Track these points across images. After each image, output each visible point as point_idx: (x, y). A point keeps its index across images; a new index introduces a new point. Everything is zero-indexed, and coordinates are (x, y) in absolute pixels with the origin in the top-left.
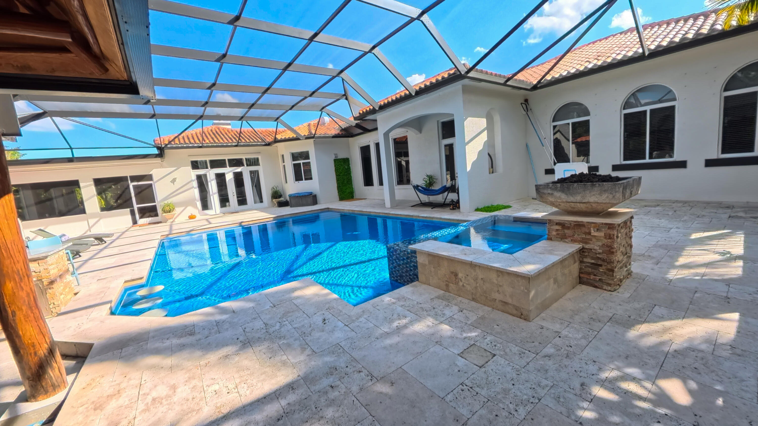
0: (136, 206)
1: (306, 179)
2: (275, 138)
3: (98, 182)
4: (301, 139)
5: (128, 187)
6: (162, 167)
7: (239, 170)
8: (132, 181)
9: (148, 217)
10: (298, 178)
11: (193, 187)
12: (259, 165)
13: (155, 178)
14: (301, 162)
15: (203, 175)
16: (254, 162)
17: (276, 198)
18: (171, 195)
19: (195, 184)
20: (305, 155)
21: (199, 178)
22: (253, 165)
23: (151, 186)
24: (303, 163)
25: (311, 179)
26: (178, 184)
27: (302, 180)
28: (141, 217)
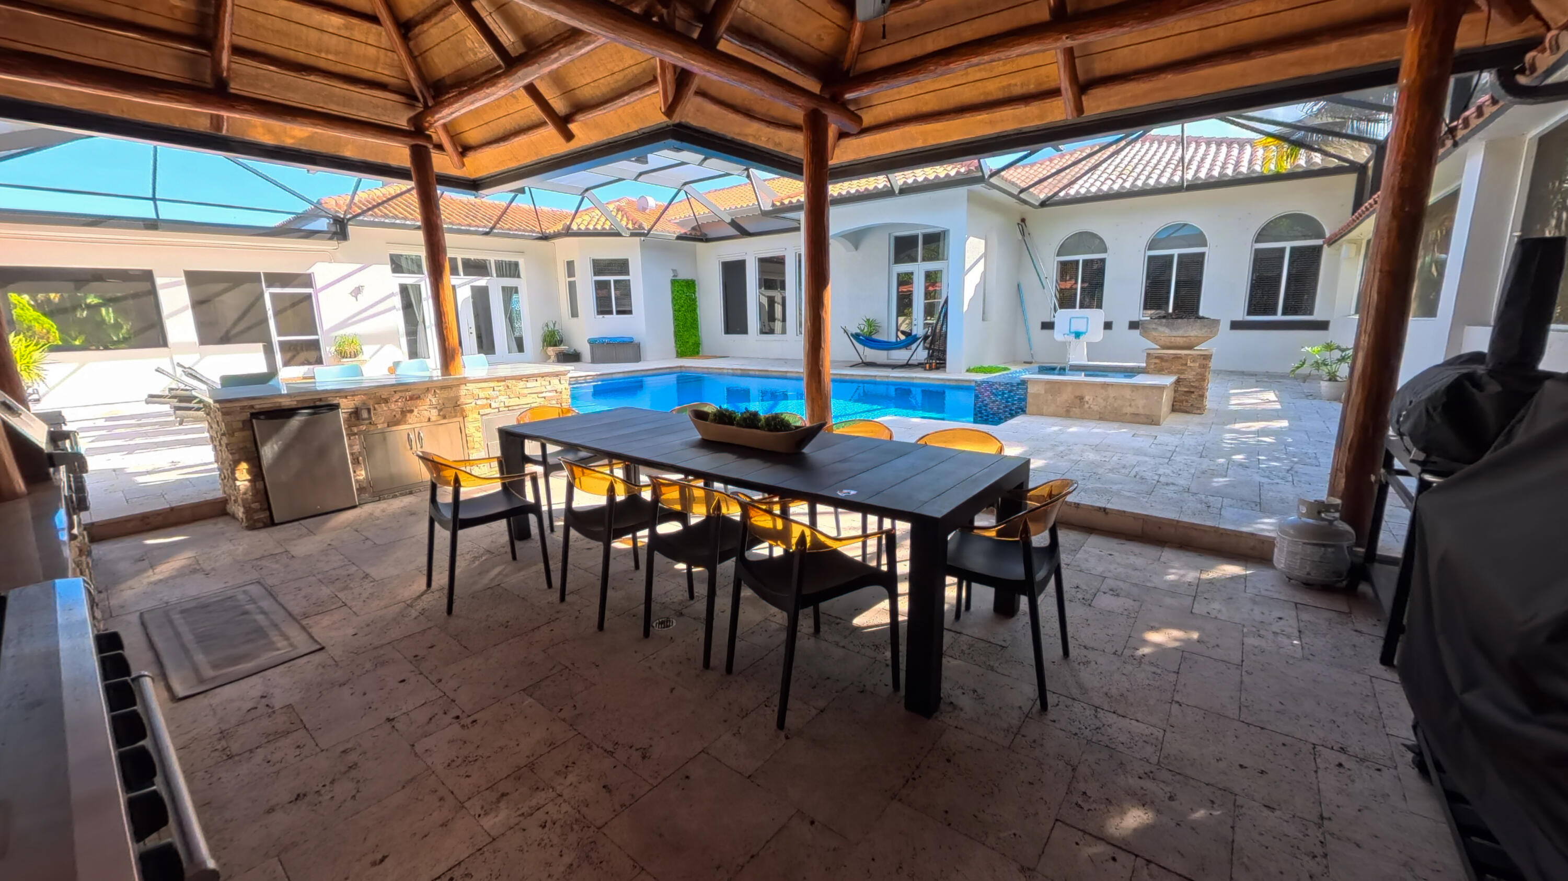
0: (276, 338)
1: (619, 312)
2: (569, 227)
3: (194, 279)
4: (623, 234)
5: (261, 295)
6: (332, 260)
7: (482, 282)
8: (269, 285)
9: (303, 364)
10: (603, 308)
11: (394, 308)
12: (519, 276)
13: (319, 282)
14: (612, 278)
15: (412, 285)
16: (510, 269)
17: (555, 345)
18: (350, 321)
19: (397, 301)
20: (621, 266)
21: (404, 289)
22: (506, 276)
23: (308, 297)
24: (615, 282)
25: (630, 312)
26: (366, 299)
27: (610, 312)
28: (286, 364)
